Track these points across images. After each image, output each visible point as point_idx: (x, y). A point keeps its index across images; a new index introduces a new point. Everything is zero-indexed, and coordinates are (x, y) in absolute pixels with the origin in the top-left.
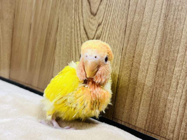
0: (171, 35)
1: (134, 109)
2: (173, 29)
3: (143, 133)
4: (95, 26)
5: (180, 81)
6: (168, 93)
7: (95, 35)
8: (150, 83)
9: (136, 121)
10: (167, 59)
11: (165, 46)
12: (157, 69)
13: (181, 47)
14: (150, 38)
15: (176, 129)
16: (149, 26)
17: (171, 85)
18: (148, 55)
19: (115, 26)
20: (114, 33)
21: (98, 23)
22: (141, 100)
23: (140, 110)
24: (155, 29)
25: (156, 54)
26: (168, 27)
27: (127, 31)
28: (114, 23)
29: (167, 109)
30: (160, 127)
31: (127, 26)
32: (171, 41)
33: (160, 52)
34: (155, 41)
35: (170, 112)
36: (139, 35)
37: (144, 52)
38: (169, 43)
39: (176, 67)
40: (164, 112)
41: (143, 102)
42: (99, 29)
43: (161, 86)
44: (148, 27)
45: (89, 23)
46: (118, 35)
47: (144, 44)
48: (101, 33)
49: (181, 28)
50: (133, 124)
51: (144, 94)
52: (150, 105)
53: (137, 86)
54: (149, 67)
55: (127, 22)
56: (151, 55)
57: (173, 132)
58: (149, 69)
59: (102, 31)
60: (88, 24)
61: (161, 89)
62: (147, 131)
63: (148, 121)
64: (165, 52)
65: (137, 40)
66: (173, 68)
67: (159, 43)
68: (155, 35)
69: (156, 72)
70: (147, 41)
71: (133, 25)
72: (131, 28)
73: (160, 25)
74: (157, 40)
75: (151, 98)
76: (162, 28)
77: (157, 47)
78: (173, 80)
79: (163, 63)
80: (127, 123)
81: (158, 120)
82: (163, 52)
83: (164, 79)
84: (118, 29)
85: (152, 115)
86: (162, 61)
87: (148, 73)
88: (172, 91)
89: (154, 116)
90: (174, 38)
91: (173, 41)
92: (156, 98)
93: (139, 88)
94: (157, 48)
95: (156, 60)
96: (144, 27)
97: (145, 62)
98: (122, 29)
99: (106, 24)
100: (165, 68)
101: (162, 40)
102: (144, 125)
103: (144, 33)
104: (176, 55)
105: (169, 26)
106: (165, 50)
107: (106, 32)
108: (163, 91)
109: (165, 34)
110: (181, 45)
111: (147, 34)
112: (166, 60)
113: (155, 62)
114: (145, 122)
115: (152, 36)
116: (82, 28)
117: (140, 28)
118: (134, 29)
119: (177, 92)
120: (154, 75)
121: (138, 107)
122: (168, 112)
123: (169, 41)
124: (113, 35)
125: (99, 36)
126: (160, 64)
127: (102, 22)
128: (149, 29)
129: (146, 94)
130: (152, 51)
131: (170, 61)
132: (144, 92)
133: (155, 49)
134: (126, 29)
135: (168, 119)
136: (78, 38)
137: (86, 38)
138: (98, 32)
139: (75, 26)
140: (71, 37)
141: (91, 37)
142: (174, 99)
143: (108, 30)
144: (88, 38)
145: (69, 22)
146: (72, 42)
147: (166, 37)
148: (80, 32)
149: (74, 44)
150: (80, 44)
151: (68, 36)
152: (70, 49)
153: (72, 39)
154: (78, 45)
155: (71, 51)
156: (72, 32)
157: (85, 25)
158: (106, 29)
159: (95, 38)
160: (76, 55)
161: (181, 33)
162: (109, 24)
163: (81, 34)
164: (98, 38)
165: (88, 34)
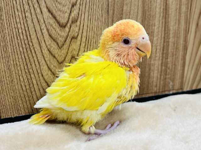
0: (149, 12)
2: (150, 7)
4: (67, 7)
5: (158, 47)
7: (69, 18)
11: (146, 21)
15: (158, 83)
16: (131, 5)
17: (152, 52)
19: (95, 7)
20: (96, 14)
21: (71, 2)
24: (136, 7)
26: (146, 6)
27: (110, 11)
28: (94, 3)
29: (151, 71)
30: (148, 87)
31: (109, 6)
32: (149, 17)
36: (122, 14)
38: (148, 19)
39: (154, 37)
40: (149, 74)
42: (73, 11)
44: (130, 6)
46: (100, 16)
48: (77, 16)
49: (155, 6)
55: (109, 2)
57: (156, 86)
59: (79, 13)
62: (139, 95)
67: (141, 20)
68: (136, 13)
71: (116, 5)
72: (114, 7)
73: (140, 4)
76: (141, 6)
78: (153, 48)
81: (146, 82)
84: (99, 9)
88: (154, 57)
90: (151, 14)
91: (150, 17)
96: (126, 6)
98: (104, 10)
99: (83, 3)
101: (143, 17)
103: (127, 12)
104: (153, 28)
105: (146, 4)
107: (85, 14)
109: (144, 12)
111: (130, 12)
116: (45, 10)
117: (123, 7)
118: (117, 9)
119: (157, 56)
122: (152, 74)
123: (148, 17)
124: (94, 17)
125: (75, 18)
127: (76, 2)
128: (131, 7)
134: (108, 8)
135: (152, 78)
136: (40, 23)
137: (54, 23)
138: (73, 15)
139: (30, 8)
140: (26, 25)
141: (63, 21)
142: (155, 62)
143: (87, 11)
144: (58, 23)
145: (16, 3)
146: (29, 32)
147: (146, 14)
148: (43, 16)
149: (35, 33)
150: (45, 33)
151: (19, 24)
152: (28, 41)
153: (28, 28)
154: (42, 34)
155: (31, 44)
156: (26, 17)
157: (48, 6)
158: (84, 10)
159: (70, 22)
160: (41, 48)
161: (155, 10)
162: (87, 3)
163: (44, 18)
164: (75, 21)
165: (58, 18)
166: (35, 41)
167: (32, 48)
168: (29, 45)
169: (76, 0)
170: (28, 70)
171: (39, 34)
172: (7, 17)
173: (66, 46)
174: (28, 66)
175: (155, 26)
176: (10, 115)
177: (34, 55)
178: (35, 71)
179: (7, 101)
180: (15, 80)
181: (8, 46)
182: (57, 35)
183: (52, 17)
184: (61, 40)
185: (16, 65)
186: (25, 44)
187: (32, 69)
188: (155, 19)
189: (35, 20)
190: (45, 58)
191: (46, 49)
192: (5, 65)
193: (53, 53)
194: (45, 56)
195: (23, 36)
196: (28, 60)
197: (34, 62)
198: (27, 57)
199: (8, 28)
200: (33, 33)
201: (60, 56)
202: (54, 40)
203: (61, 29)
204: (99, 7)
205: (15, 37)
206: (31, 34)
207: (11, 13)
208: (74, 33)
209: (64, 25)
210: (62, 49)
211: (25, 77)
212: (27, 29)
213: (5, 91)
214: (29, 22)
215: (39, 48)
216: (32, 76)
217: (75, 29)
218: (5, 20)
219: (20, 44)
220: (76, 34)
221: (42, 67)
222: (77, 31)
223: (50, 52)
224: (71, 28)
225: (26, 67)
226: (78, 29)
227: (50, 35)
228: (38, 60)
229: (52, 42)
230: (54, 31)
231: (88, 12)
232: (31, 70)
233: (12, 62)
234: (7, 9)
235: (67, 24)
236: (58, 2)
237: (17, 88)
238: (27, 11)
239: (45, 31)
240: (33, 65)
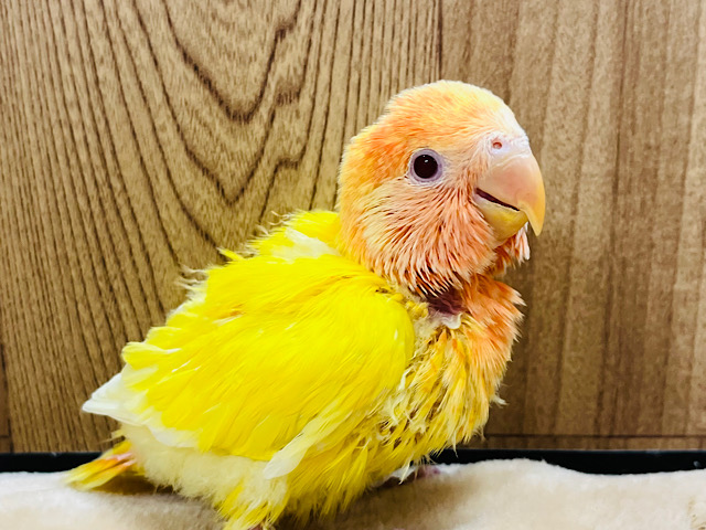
0: (656, 45)
1: (535, 370)
2: (661, 20)
3: (593, 449)
4: (255, 38)
6: (672, 271)
7: (265, 83)
8: (595, 249)
9: (555, 412)
10: (652, 142)
11: (638, 89)
12: (615, 187)
13: (699, 88)
14: (566, 67)
16: (556, 16)
17: (682, 238)
18: (569, 139)
19: (378, 32)
20: (382, 62)
21: (274, 18)
22: (562, 325)
23: (566, 364)
24: (583, 25)
25: (604, 130)
26: (640, 15)
27: (452, 48)
28: (373, 18)
29: (676, 329)
30: (658, 403)
31: (445, 24)
32: (658, 67)
33: (619, 119)
34: (591, 76)
35: (688, 337)
36: (511, 59)
37: (547, 130)
38: (652, 76)
39: (690, 165)
40: (667, 343)
41: (575, 330)
42: (283, 54)
43: (643, 249)
44: (551, 20)
45: (215, 26)
46: (403, 70)
47: (545, 94)
48: (300, 71)
49: (691, 15)
50: (544, 431)
51: (574, 299)
52: (606, 335)
53: (535, 277)
54: (582, 187)
55: (445, 8)
56: (583, 137)
58: (581, 196)
59: (306, 61)
60: (209, 30)
61: (643, 262)
62: (610, 437)
63: (607, 396)
64: (639, 114)
65: (507, 82)
66: (681, 172)
67: (611, 82)
68: (586, 50)
69: (615, 200)
70: (556, 81)
71: (478, 17)
72: (470, 30)
73: (604, 8)
74: (600, 73)
75: (608, 306)
76: (613, 19)
77: (602, 98)
78: (687, 217)
79: (637, 159)
80: (511, 436)
81: (646, 380)
82: (633, 116)
83: (651, 220)
84: (397, 41)
85: (622, 369)
86: (632, 154)
87: (580, 210)
88: (689, 259)
89: (629, 372)
90: (669, 57)
91: (664, 67)
92: (628, 302)
93: (547, 282)
94: (606, 106)
95: (606, 154)
96: (532, 24)
97: (560, 169)
99: (323, 21)
100: (650, 178)
101: (623, 71)
102: (591, 421)
103: (537, 46)
104: (684, 119)
105: (640, 9)
106: (638, 108)
107: (332, 65)
108: (654, 266)
109: (629, 45)
110: (699, 80)
111: (551, 51)
112: (648, 147)
113: (602, 160)
114: (593, 405)
115: (575, 57)
116: (169, 54)
117: (515, 26)
118: (485, 36)
120: (608, 213)
121: (553, 358)
122: (681, 341)
123: (650, 69)
124: (374, 75)
125: (290, 83)
126: (628, 168)
127: (295, 18)
128: (555, 27)
129: (584, 295)
130: (585, 121)
131: (666, 146)
132: (573, 292)
133: (597, 110)
134: (440, 37)
135: (684, 364)
136: (152, 106)
137: (206, 102)
138: (280, 68)
139: (115, 47)
140: (98, 112)
141: (241, 96)
142: (698, 287)
143: (344, 52)
144: (221, 103)
145: (64, 31)
146: (111, 137)
147: (638, 55)
148: (161, 76)
149: (131, 143)
150: (169, 142)
151: (76, 109)
152: (107, 175)
153: (107, 123)
154: (160, 147)
155: (117, 185)
156: (97, 82)
157: (181, 37)
158: (331, 49)
159: (270, 97)
160: (154, 201)
161: (693, 36)
162: (341, 20)
163: (167, 86)
164: (289, 95)
165: (220, 82)
166: (132, 172)
167: (121, 201)
168: (110, 186)
169: (292, 9)
170: (108, 281)
171: (148, 147)
172: (34, 85)
173: (252, 198)
174: (108, 266)
175: (691, 111)
176: (43, 442)
177: (129, 225)
178: (134, 290)
179: (34, 390)
180: (61, 316)
181: (36, 188)
182: (218, 149)
183: (197, 81)
184: (231, 173)
185: (63, 263)
186: (96, 183)
187: (124, 280)
188: (693, 81)
189: (132, 93)
190: (171, 239)
191: (174, 207)
192: (26, 257)
193: (203, 223)
194: (172, 231)
195: (89, 154)
196: (105, 245)
197: (131, 253)
198: (102, 234)
199: (35, 125)
200: (125, 145)
201: (231, 234)
202: (206, 171)
203: (235, 126)
204: (397, 34)
205: (61, 158)
206: (118, 145)
207: (46, 68)
208: (286, 144)
209: (246, 109)
210: (238, 206)
211: (96, 307)
212: (101, 126)
213: (27, 354)
214: (111, 99)
215: (148, 202)
216: (124, 306)
217: (291, 125)
218: (26, 96)
219: (78, 184)
220: (297, 149)
221: (158, 275)
222: (298, 133)
223: (190, 217)
224: (276, 125)
225: (99, 272)
226: (305, 127)
227: (190, 153)
228: (144, 247)
229: (196, 176)
230: (204, 136)
231: (347, 57)
232: (117, 284)
233: (50, 249)
234: (33, 55)
235: (256, 106)
236: (221, 21)
237: (67, 345)
238: (102, 61)
239: (169, 135)
240: (127, 264)
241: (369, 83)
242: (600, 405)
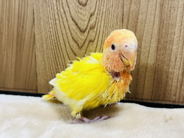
0: (167, 21)
1: (139, 85)
2: (169, 16)
3: (151, 102)
4: (86, 16)
5: (178, 56)
6: (169, 67)
7: (88, 25)
8: (153, 62)
9: (143, 94)
10: (166, 40)
11: (163, 30)
12: (158, 49)
13: (176, 30)
14: (148, 24)
15: (178, 92)
16: (147, 14)
17: (171, 60)
18: (148, 39)
19: (110, 16)
20: (111, 22)
21: (90, 13)
22: (145, 77)
23: (146, 84)
24: (152, 16)
25: (155, 38)
26: (164, 15)
27: (125, 20)
28: (109, 13)
29: (169, 79)
30: (164, 94)
31: (124, 15)
32: (168, 25)
33: (159, 35)
34: (153, 27)
35: (172, 81)
36: (137, 22)
37: (144, 37)
38: (166, 27)
39: (174, 46)
40: (167, 82)
41: (148, 78)
42: (92, 20)
43: (163, 62)
44: (146, 15)
45: (79, 14)
46: (115, 24)
47: (144, 30)
48: (95, 23)
49: (175, 15)
50: (140, 97)
51: (148, 72)
52: (154, 79)
53: (140, 67)
54: (151, 49)
55: (124, 12)
56: (151, 39)
57: (175, 95)
58: (150, 51)
59: (96, 21)
60: (77, 14)
61: (163, 65)
62: (154, 100)
63: (154, 92)
64: (163, 35)
65: (136, 27)
66: (172, 47)
67: (158, 28)
68: (153, 21)
69: (157, 52)
70: (146, 27)
71: (131, 14)
72: (129, 16)
73: (157, 13)
74: (155, 26)
75: (155, 73)
76: (159, 15)
77: (156, 31)
78: (172, 56)
79: (162, 44)
80: (134, 98)
81: (162, 89)
82: (162, 35)
83: (165, 56)
84: (114, 18)
85: (157, 86)
86: (161, 43)
87: (150, 54)
88: (172, 65)
89: (159, 87)
90: (170, 23)
91: (169, 25)
92: (159, 73)
93: (142, 68)
94: (156, 33)
95: (156, 43)
96: (142, 15)
97: (146, 45)
98: (119, 18)
99: (100, 13)
100: (165, 48)
101: (160, 26)
102: (150, 96)
103: (142, 20)
104: (173, 36)
105: (165, 13)
106: (163, 33)
107: (101, 22)
108: (165, 66)
109: (162, 20)
110: (176, 28)
111: (145, 21)
112: (165, 42)
113: (155, 44)
114: (151, 93)
115: (150, 22)
116: (70, 19)
117: (138, 16)
118: (132, 17)
119: (176, 64)
120: (156, 55)
121: (143, 83)
122: (170, 81)
123: (166, 26)
124: (109, 24)
125: (93, 25)
126: (160, 46)
127: (94, 13)
128: (146, 16)
129: (150, 71)
130: (152, 36)
131: (169, 41)
132: (148, 70)
133: (155, 33)
134: (123, 17)
135: (170, 86)
136: (66, 29)
137: (76, 29)
138: (91, 22)
139: (59, 17)
140: (56, 30)
141: (83, 27)
142: (174, 71)
143: (103, 20)
144: (79, 29)
145: (50, 14)
146: (58, 34)
147: (163, 23)
148: (68, 23)
149: (62, 36)
150: (69, 36)
151: (52, 29)
152: (57, 42)
153: (57, 31)
154: (67, 37)
155: (59, 44)
156: (56, 24)
157: (72, 16)
158: (101, 19)
159: (89, 28)
160: (66, 47)
161: (175, 19)
162: (103, 13)
163: (69, 25)
164: (92, 28)
165: (79, 25)
166: (62, 41)
167: (59, 47)
168: (58, 44)
169: (94, 11)
170: (56, 62)
171: (65, 37)
172: (44, 24)
173: (84, 47)
174: (57, 59)
175: (174, 35)
176: (43, 92)
177: (61, 52)
178: (61, 64)
179: (42, 82)
180: (48, 68)
181: (44, 43)
182: (78, 38)
183: (75, 24)
184: (81, 42)
185: (48, 58)
186: (55, 43)
187: (59, 62)
188: (175, 28)
189: (62, 26)
190: (69, 55)
191: (69, 48)
192: (42, 56)
193: (75, 52)
194: (69, 53)
195: (54, 37)
196: (56, 55)
197: (61, 57)
198: (56, 53)
199: (44, 31)
200: (61, 36)
201: (80, 54)
202: (76, 42)
203: (82, 33)
204: (114, 16)
205: (49, 38)
206: (59, 36)
207: (46, 21)
208: (91, 37)
209: (84, 30)
210: (81, 49)
211: (54, 67)
212: (56, 32)
213: (41, 75)
214: (58, 27)
215: (64, 47)
216: (59, 67)
217: (92, 34)
218: (42, 26)
219: (52, 43)
220: (93, 38)
221: (66, 61)
222: (94, 35)
223: (72, 51)
224: (90, 33)
225: (55, 60)
226: (95, 34)
227: (73, 38)
228: (63, 56)
229: (74, 43)
230: (75, 35)
231: (104, 21)
232: (58, 63)
233: (46, 55)
234: (44, 18)
235: (86, 30)
236: (80, 13)
237: (48, 74)
238: (57, 20)
239: (69, 34)
240: (60, 59)
241: (108, 26)
242: (152, 93)
